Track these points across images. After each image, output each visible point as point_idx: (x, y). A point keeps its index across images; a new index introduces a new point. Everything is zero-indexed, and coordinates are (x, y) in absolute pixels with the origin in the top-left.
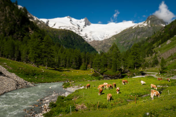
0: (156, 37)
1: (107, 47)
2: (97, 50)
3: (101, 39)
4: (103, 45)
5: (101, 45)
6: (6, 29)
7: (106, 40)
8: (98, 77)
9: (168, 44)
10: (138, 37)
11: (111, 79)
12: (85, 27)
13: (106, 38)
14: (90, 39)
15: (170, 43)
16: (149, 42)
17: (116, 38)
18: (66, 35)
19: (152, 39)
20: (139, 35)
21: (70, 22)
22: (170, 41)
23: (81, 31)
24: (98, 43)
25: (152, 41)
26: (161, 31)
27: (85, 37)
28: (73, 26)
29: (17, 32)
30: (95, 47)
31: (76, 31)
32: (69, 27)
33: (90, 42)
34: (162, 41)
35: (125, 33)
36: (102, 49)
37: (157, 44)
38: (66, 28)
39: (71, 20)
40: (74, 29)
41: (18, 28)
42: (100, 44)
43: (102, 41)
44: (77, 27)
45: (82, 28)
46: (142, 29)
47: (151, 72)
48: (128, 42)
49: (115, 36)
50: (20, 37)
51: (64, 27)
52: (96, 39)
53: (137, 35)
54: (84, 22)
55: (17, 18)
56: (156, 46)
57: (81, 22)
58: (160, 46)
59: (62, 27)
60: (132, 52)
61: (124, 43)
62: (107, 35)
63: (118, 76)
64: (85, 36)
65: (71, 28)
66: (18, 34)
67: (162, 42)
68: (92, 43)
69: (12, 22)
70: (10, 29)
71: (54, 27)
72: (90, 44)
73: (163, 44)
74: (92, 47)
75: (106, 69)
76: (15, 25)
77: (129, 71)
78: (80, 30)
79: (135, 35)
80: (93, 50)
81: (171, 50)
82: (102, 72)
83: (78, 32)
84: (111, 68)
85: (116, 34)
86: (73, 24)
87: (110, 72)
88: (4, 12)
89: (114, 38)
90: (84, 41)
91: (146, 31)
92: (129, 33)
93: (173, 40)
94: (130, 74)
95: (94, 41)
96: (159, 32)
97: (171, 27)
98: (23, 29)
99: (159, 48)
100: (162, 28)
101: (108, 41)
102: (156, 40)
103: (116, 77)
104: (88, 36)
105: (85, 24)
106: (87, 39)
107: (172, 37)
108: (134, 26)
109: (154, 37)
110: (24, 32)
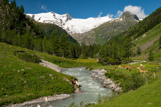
0: (132, 31)
1: (87, 39)
2: (78, 42)
3: (81, 32)
4: (84, 37)
5: (82, 38)
6: (7, 25)
7: (86, 32)
8: (103, 64)
9: (144, 37)
10: (115, 30)
11: (112, 65)
12: (67, 21)
13: (86, 31)
14: (72, 32)
15: (146, 37)
16: (126, 35)
17: (95, 31)
18: (51, 28)
19: (128, 33)
20: (115, 28)
21: (53, 17)
22: (146, 35)
23: (64, 25)
24: (79, 36)
25: (128, 34)
26: (136, 26)
27: (67, 31)
28: (56, 20)
29: (16, 28)
30: (77, 39)
31: (59, 25)
32: (53, 21)
33: (72, 35)
34: (138, 34)
35: (103, 27)
36: (83, 41)
37: (134, 37)
38: (50, 22)
39: (54, 15)
40: (57, 23)
41: (17, 23)
42: (81, 36)
43: (83, 34)
44: (59, 21)
45: (64, 22)
46: (118, 24)
47: (137, 60)
48: (106, 35)
49: (94, 30)
50: (19, 31)
51: (48, 21)
52: (77, 32)
53: (114, 29)
54: (66, 17)
55: (16, 15)
56: (133, 39)
57: (63, 17)
58: (137, 39)
59: (46, 21)
60: (125, 45)
61: (103, 35)
62: (86, 28)
63: (117, 63)
64: (67, 29)
65: (55, 22)
66: (17, 29)
67: (138, 36)
68: (73, 36)
69: (12, 18)
70: (11, 25)
71: (39, 21)
72: (72, 36)
73: (139, 38)
74: (74, 39)
75: (108, 58)
76: (14, 21)
77: (123, 59)
78: (62, 24)
79: (112, 29)
80: (75, 42)
81: (148, 43)
82: (106, 60)
83: (61, 26)
84: (111, 57)
85: (95, 27)
86: (56, 19)
87: (111, 60)
88: (4, 10)
89: (93, 31)
90: (67, 34)
91: (122, 25)
92: (107, 27)
93: (148, 34)
94: (124, 61)
95: (76, 34)
96: (134, 27)
97: (145, 22)
98: (21, 24)
99: (136, 41)
100: (137, 23)
101: (88, 34)
102: (132, 33)
103: (115, 64)
104: (70, 29)
105: (67, 18)
106: (68, 32)
107: (147, 32)
108: (111, 21)
109: (130, 30)
110: (22, 27)
